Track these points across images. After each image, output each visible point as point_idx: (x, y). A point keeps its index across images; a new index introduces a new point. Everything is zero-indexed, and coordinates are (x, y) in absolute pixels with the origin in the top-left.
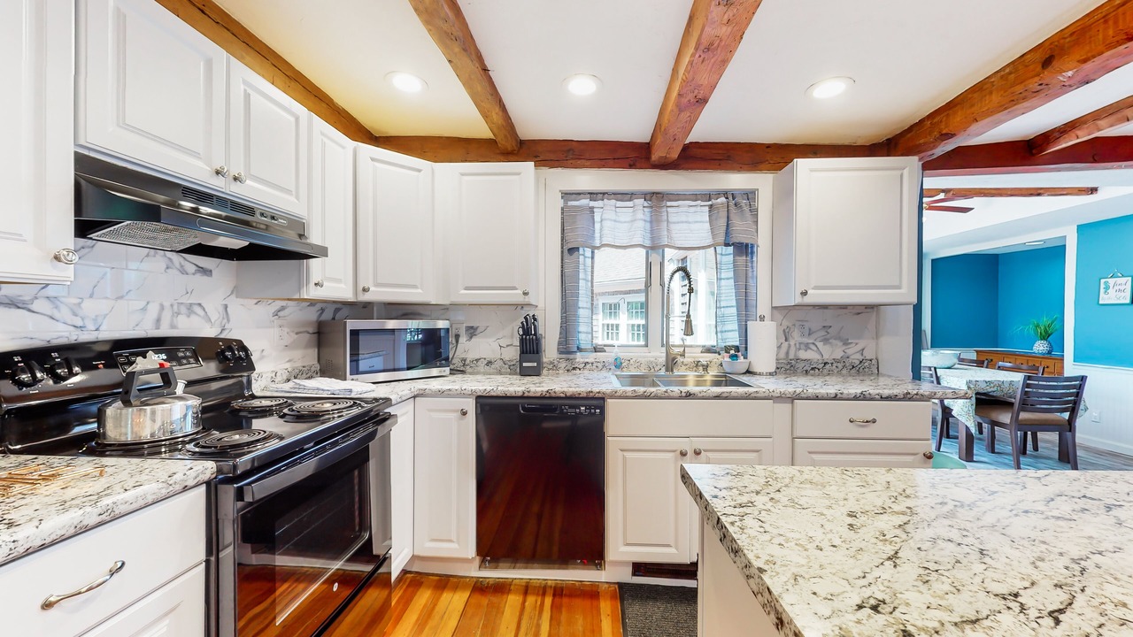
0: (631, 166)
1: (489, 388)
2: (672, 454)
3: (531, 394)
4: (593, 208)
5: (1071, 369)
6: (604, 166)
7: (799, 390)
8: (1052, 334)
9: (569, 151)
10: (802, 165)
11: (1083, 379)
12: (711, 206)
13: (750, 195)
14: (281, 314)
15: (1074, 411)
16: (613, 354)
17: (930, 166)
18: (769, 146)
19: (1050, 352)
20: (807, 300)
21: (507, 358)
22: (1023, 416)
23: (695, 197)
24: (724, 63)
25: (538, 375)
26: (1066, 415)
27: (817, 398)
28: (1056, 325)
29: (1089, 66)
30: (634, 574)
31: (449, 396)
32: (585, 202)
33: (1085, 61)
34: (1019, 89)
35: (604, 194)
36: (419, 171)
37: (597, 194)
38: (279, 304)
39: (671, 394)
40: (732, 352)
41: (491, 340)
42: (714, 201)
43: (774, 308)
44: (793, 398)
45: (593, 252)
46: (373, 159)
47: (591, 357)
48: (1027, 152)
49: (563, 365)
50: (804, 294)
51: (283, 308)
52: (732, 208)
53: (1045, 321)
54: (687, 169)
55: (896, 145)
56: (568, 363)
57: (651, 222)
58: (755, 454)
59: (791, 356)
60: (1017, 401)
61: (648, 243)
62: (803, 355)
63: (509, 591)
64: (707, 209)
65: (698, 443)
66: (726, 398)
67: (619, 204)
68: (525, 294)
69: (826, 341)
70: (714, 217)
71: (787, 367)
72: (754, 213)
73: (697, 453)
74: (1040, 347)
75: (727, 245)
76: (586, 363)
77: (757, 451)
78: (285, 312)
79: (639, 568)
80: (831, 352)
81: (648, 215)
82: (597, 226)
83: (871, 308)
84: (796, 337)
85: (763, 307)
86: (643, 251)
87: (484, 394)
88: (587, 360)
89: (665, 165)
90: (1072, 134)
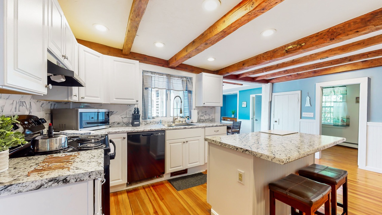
0: (163, 66)
1: (132, 130)
2: (181, 143)
3: (146, 131)
4: (152, 76)
5: (238, 120)
6: (155, 65)
7: (206, 125)
8: (235, 113)
9: (145, 58)
10: (204, 74)
11: (241, 122)
12: (182, 80)
13: (191, 78)
14: (42, 106)
15: (239, 128)
16: (159, 119)
17: (224, 78)
18: (195, 67)
19: (234, 117)
20: (205, 105)
21: (125, 122)
22: (233, 130)
23: (179, 77)
24: (199, 53)
25: (139, 126)
26: (238, 129)
27: (209, 127)
28: (235, 111)
29: (249, 67)
30: (171, 176)
31: (119, 133)
32: (149, 74)
33: (248, 66)
34: (239, 68)
35: (155, 73)
36: (99, 57)
37: (153, 72)
38: (42, 102)
39: (181, 128)
40: (188, 118)
41: (119, 116)
42: (183, 79)
43: (196, 107)
44: (205, 127)
45: (151, 89)
46: (84, 51)
47: (152, 120)
48: (237, 77)
49: (144, 123)
50: (204, 104)
51: (43, 104)
52: (187, 81)
53: (233, 110)
54: (177, 69)
55: (218, 72)
56: (145, 122)
57: (168, 82)
58: (198, 141)
59: (199, 119)
60: (232, 127)
61: (167, 88)
62: (202, 118)
63: (139, 190)
64: (181, 81)
65: (187, 140)
66: (193, 128)
67: (159, 76)
68: (137, 101)
69: (206, 115)
70: (183, 83)
71: (199, 121)
72: (192, 83)
73: (187, 142)
74: (233, 116)
75: (186, 90)
76: (151, 122)
77: (198, 140)
78: (44, 105)
79: (172, 174)
80: (207, 117)
81: (167, 80)
82: (153, 82)
83: (214, 107)
84: (200, 114)
85: (194, 107)
86: (165, 90)
87: (131, 132)
88: (151, 121)
89: (172, 68)
90: (243, 75)
